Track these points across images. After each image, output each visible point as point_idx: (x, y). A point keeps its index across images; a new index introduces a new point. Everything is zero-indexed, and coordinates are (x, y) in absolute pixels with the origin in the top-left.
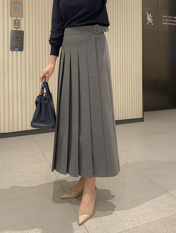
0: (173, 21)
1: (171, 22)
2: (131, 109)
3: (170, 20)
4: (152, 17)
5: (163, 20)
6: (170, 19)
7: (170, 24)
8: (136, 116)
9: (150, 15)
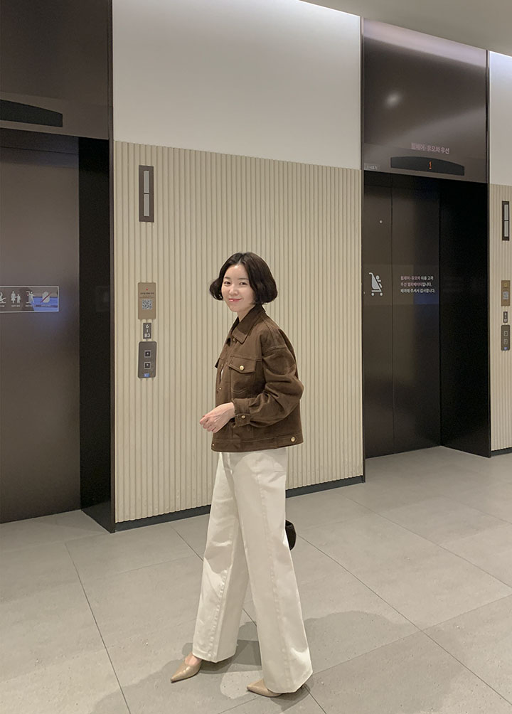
3: (415, 284)
4: (380, 281)
6: (415, 281)
8: (352, 472)
9: (377, 277)
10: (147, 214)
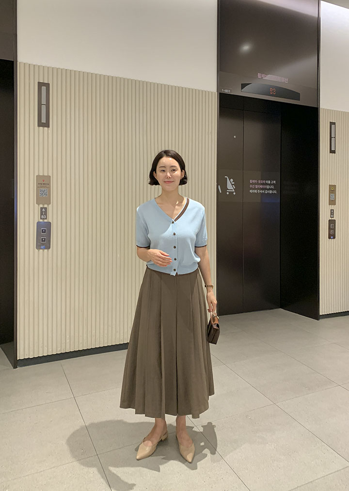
0: (265, 187)
1: (262, 189)
3: (261, 186)
4: (234, 183)
5: (251, 186)
6: (260, 184)
7: (261, 191)
9: (232, 180)
10: (44, 120)
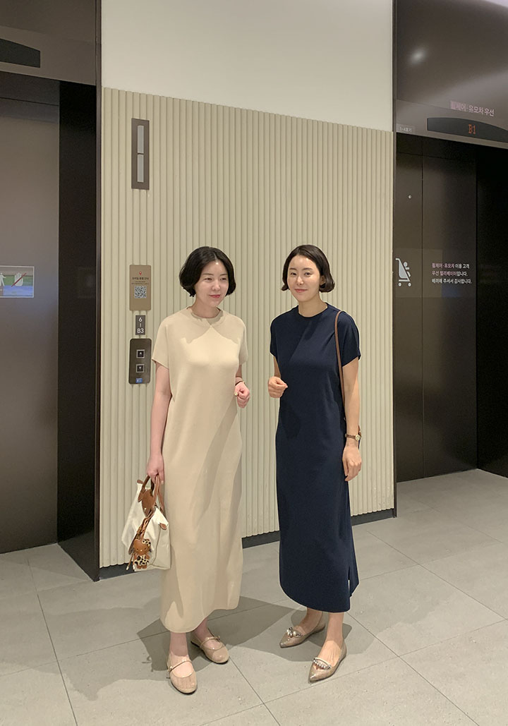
0: (454, 273)
1: (451, 277)
2: (370, 489)
4: (408, 268)
5: (434, 273)
6: (448, 270)
7: (449, 281)
8: (381, 504)
9: (406, 264)
10: (140, 179)
